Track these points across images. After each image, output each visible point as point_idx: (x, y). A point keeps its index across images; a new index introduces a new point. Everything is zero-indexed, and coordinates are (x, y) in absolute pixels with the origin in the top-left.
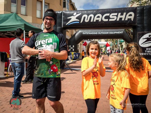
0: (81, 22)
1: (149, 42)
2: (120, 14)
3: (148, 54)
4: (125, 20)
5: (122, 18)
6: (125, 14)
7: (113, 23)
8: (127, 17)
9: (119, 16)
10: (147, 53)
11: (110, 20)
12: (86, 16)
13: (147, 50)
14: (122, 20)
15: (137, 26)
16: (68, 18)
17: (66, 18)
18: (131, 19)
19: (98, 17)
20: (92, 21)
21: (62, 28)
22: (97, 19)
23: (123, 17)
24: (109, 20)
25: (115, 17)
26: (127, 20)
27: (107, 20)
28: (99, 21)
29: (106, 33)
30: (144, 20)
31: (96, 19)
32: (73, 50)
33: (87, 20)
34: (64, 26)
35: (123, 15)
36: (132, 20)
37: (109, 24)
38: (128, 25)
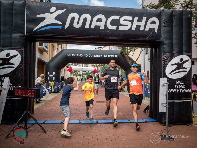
0: (67, 26)
1: (180, 70)
2: (136, 18)
3: (180, 90)
4: (146, 30)
5: (140, 26)
6: (144, 19)
7: (124, 33)
8: (148, 26)
9: (136, 23)
10: (178, 89)
11: (121, 28)
12: (76, 15)
13: (177, 83)
14: (140, 30)
15: (162, 42)
16: (38, 16)
17: (32, 17)
18: (154, 29)
19: (100, 20)
20: (87, 26)
21: (24, 36)
22: (97, 25)
23: (142, 24)
24: (118, 28)
25: (129, 24)
26: (148, 30)
28: (101, 28)
29: (99, 56)
30: (173, 33)
31: (95, 23)
32: (54, 78)
33: (78, 23)
34: (28, 32)
35: (141, 21)
36: (156, 31)
37: (118, 36)
38: (148, 39)
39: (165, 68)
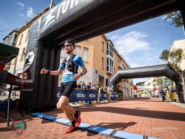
16: (44, 20)
21: (38, 40)
33: (65, 9)
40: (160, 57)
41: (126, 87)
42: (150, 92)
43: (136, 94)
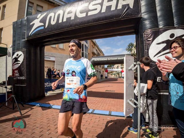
4: (118, 8)
7: (94, 18)
8: (121, 3)
9: (106, 4)
12: (52, 14)
14: (111, 10)
15: (141, 18)
16: (31, 24)
18: (128, 5)
21: (25, 41)
25: (99, 7)
26: (121, 8)
27: (84, 15)
28: (72, 19)
29: (115, 59)
31: (66, 16)
33: (54, 21)
34: (27, 37)
36: (131, 6)
37: (88, 22)
38: (123, 18)
39: (148, 50)
40: (126, 48)
41: (99, 70)
42: (118, 74)
43: (107, 76)
